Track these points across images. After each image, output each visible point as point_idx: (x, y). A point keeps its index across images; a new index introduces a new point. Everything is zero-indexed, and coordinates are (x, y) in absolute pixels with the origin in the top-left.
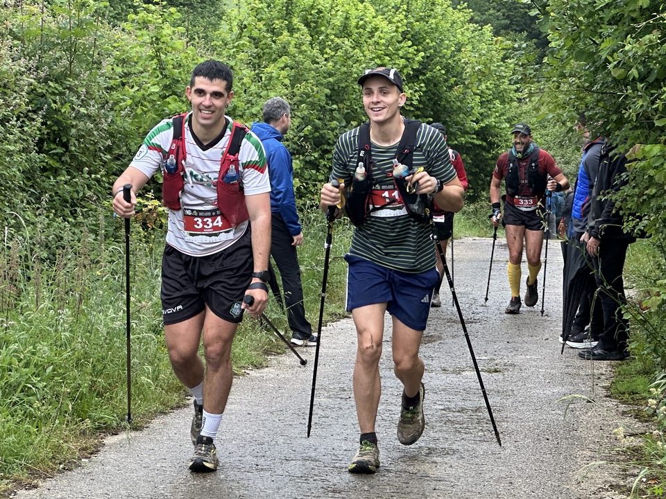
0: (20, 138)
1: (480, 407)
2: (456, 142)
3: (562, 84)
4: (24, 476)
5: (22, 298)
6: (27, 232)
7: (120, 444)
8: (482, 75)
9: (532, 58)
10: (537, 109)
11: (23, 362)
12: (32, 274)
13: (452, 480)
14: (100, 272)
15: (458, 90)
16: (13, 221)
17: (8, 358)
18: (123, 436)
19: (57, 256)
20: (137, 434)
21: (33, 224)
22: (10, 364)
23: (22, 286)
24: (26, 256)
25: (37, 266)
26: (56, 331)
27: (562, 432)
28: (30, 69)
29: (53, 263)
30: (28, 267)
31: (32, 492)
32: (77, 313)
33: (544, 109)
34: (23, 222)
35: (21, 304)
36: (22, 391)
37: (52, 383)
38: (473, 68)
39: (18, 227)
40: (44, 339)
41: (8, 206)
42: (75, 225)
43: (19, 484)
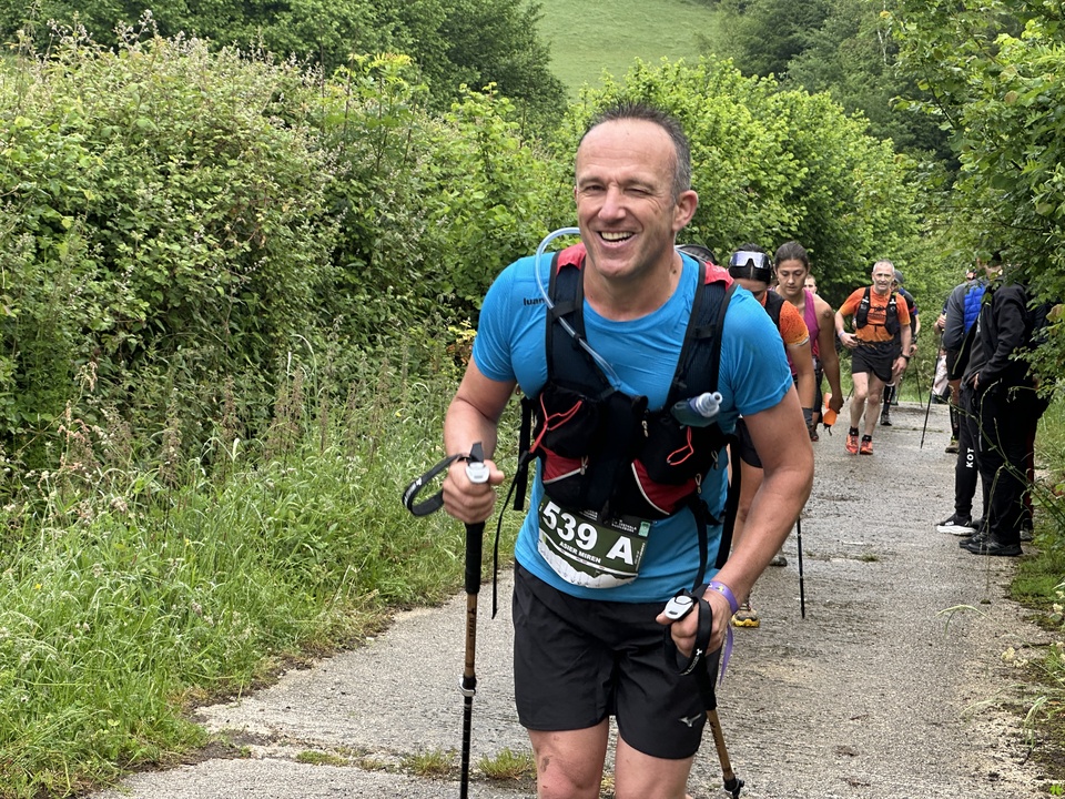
0: (313, 247)
1: (851, 602)
2: (840, 280)
3: (974, 217)
4: (296, 653)
5: (304, 440)
6: (315, 360)
7: (415, 623)
8: (878, 201)
9: (939, 182)
10: (942, 245)
11: (301, 517)
12: (318, 411)
13: (811, 687)
14: (401, 413)
15: (848, 218)
16: (299, 346)
17: (284, 511)
18: (417, 612)
19: (349, 391)
20: (435, 611)
21: (323, 351)
22: (286, 518)
23: (305, 425)
24: (312, 389)
25: (325, 402)
26: (344, 481)
27: (948, 637)
28: (330, 163)
29: (343, 399)
30: (313, 403)
31: (305, 673)
32: (370, 462)
33: (950, 245)
34: (311, 347)
35: (303, 446)
36: (299, 552)
37: (335, 544)
38: (867, 192)
39: (304, 353)
40: (328, 489)
41: (294, 328)
42: (373, 356)
43: (289, 661)
